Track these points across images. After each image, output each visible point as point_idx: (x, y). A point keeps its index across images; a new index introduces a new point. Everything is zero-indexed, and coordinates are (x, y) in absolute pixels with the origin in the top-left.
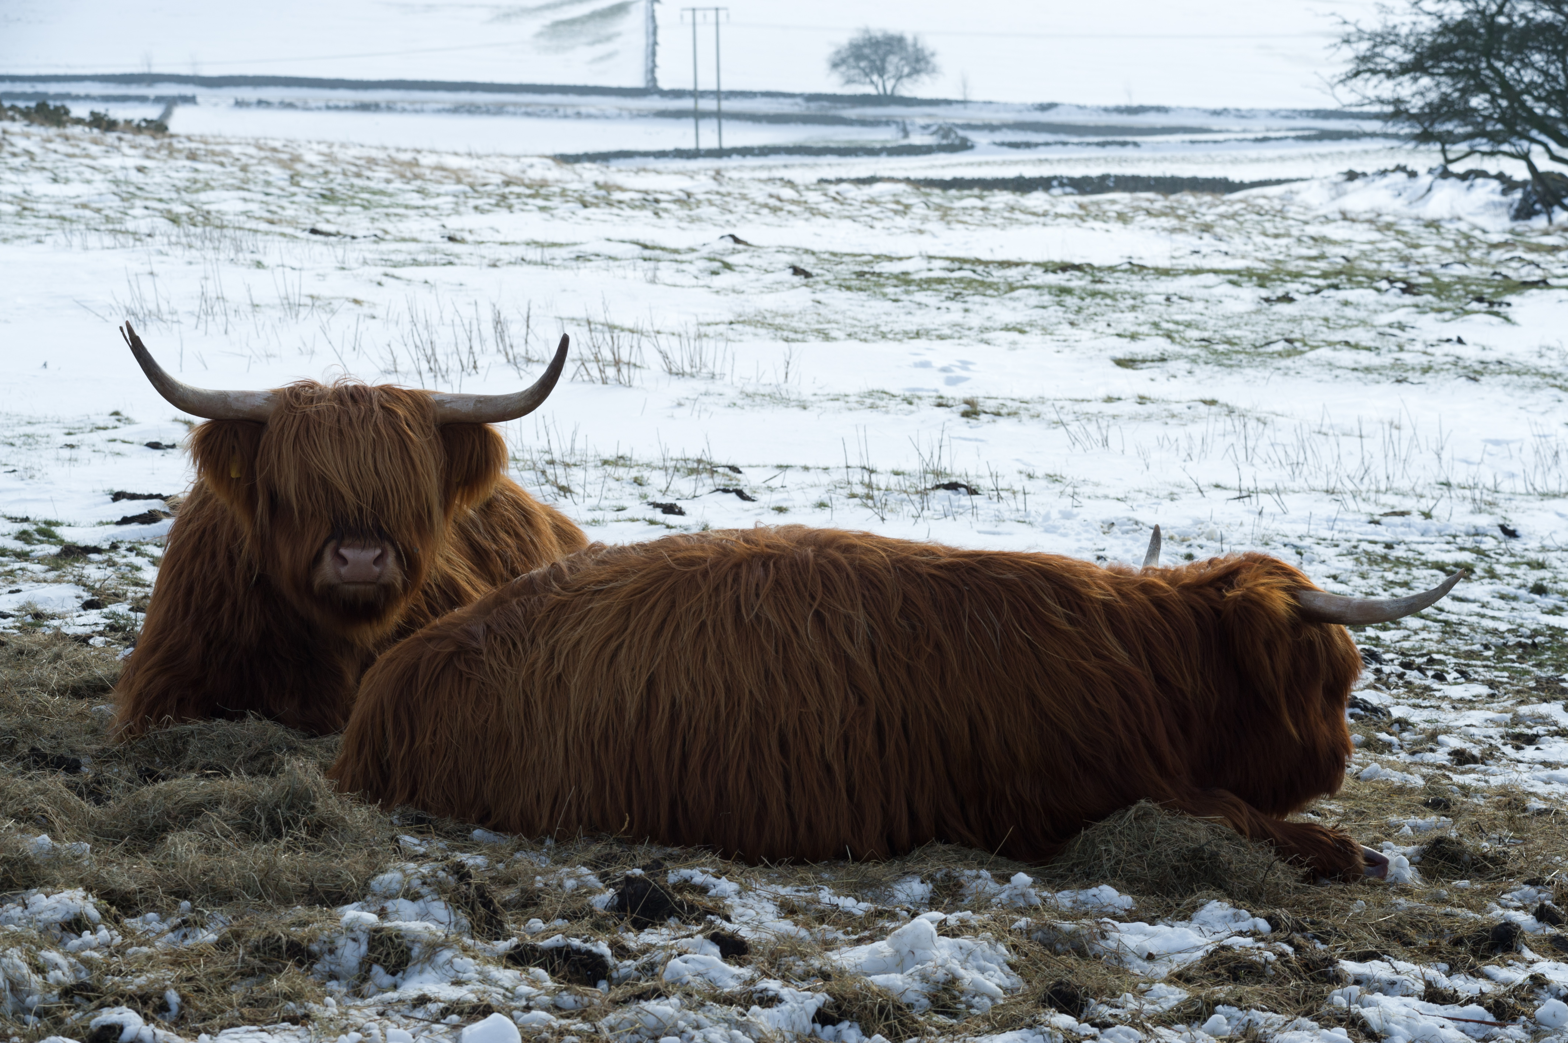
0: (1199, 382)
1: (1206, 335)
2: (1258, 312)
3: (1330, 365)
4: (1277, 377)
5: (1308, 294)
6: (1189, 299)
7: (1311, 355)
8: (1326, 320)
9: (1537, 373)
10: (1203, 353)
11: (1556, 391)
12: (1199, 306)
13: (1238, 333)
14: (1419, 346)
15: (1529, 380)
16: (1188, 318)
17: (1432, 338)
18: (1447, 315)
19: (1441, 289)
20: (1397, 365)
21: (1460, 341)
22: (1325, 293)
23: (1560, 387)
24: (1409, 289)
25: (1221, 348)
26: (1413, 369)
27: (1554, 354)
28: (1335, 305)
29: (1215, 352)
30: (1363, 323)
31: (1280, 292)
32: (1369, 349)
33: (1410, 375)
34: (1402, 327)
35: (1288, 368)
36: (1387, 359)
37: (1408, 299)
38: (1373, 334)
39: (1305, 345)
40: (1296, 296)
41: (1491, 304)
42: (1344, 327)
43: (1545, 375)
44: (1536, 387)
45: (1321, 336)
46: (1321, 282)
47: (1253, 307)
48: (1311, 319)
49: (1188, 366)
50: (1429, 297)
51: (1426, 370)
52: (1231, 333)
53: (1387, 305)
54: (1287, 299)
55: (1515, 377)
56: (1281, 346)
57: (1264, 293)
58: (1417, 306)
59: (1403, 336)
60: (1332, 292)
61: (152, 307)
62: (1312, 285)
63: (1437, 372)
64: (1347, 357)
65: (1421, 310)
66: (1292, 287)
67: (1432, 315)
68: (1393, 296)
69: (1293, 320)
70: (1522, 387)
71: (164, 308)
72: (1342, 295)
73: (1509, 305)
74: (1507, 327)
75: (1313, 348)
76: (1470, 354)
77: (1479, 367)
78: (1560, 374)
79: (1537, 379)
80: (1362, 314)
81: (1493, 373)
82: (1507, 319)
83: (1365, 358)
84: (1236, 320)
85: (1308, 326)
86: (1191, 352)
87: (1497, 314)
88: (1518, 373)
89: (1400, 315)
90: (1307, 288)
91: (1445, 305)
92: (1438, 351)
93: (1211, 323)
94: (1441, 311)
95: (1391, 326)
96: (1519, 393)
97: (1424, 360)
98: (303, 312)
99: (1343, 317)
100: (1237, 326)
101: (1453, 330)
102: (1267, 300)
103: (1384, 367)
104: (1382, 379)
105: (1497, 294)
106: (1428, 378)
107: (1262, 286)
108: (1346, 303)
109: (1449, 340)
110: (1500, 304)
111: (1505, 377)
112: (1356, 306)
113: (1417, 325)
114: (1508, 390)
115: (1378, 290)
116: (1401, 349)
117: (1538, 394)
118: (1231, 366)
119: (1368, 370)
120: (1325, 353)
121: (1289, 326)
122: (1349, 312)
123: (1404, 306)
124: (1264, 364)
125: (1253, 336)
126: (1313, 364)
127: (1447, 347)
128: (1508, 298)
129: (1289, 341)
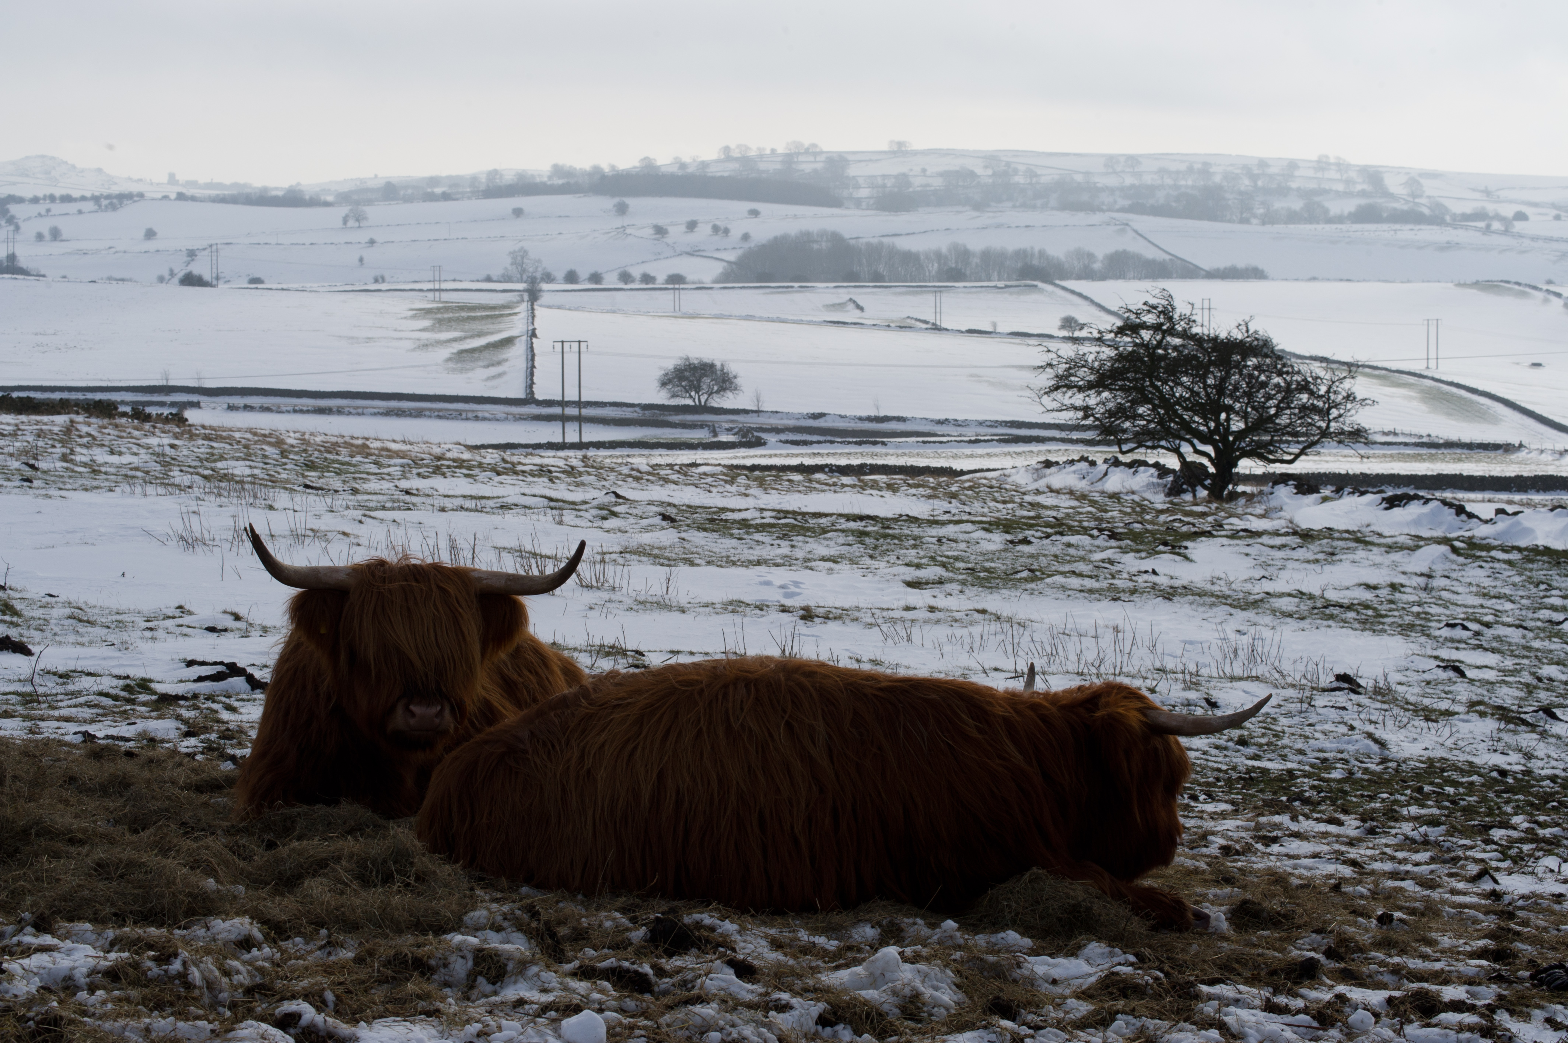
0: (969, 599)
1: (970, 566)
2: (1005, 550)
3: (1064, 588)
4: (1025, 596)
5: (1041, 538)
6: (955, 541)
7: (1049, 580)
8: (1056, 556)
9: (1212, 595)
10: (970, 579)
11: (1227, 608)
12: (963, 546)
13: (993, 565)
14: (1125, 575)
15: (1208, 600)
16: (956, 553)
17: (1134, 570)
18: (1143, 554)
19: (1136, 537)
20: (1112, 588)
21: (1154, 572)
22: (1054, 538)
23: (1230, 605)
24: (1113, 536)
25: (982, 574)
26: (1124, 591)
27: (1222, 583)
28: (1061, 547)
29: (979, 577)
30: (1082, 559)
31: (1020, 536)
32: (1090, 577)
33: (1121, 595)
34: (1111, 562)
35: (1033, 589)
36: (1104, 584)
37: (1113, 543)
38: (1091, 567)
39: (1043, 573)
40: (1033, 540)
41: (1173, 547)
42: (1069, 562)
43: (1218, 597)
44: (1213, 605)
45: (1054, 568)
46: (1049, 530)
47: (1001, 547)
48: (1045, 556)
49: (959, 587)
50: (1128, 542)
51: (1133, 592)
52: (988, 565)
53: (1098, 547)
54: (1026, 541)
55: (1197, 598)
56: (1025, 574)
57: (1009, 537)
58: (1120, 548)
59: (1114, 569)
60: (1058, 537)
61: (199, 535)
62: (1043, 532)
63: (1142, 593)
64: (1075, 582)
65: (1124, 551)
66: (1029, 533)
67: (1132, 554)
68: (1101, 541)
69: (1031, 556)
70: (1204, 605)
71: (206, 536)
72: (1066, 539)
73: (1186, 548)
74: (1186, 564)
75: (1049, 576)
76: (1162, 581)
77: (1171, 591)
78: (1229, 596)
79: (1213, 599)
80: (1081, 553)
81: (1181, 594)
82: (1186, 558)
83: (1089, 583)
84: (991, 556)
85: (1043, 561)
86: (961, 577)
87: (1179, 554)
88: (1199, 595)
89: (1108, 554)
90: (1039, 534)
91: (1141, 547)
92: (1141, 579)
93: (973, 557)
94: (1138, 551)
95: (1103, 561)
96: (1201, 609)
97: (1131, 584)
98: (307, 541)
99: (1068, 555)
100: (992, 560)
101: (1148, 564)
102: (1012, 542)
103: (1103, 590)
104: (1102, 598)
105: (1179, 541)
106: (1135, 597)
107: (1007, 532)
108: (1069, 545)
109: (1146, 572)
110: (1180, 547)
111: (1191, 597)
112: (1077, 547)
113: (1122, 561)
114: (1194, 606)
115: (1092, 536)
116: (1113, 577)
117: (1215, 610)
118: (991, 588)
119: (1091, 591)
120: (1059, 579)
121: (1030, 561)
122: (1072, 551)
123: (1111, 548)
124: (1015, 587)
125: (1004, 567)
126: (1051, 586)
127: (1145, 577)
128: (1185, 543)
129: (1030, 570)
